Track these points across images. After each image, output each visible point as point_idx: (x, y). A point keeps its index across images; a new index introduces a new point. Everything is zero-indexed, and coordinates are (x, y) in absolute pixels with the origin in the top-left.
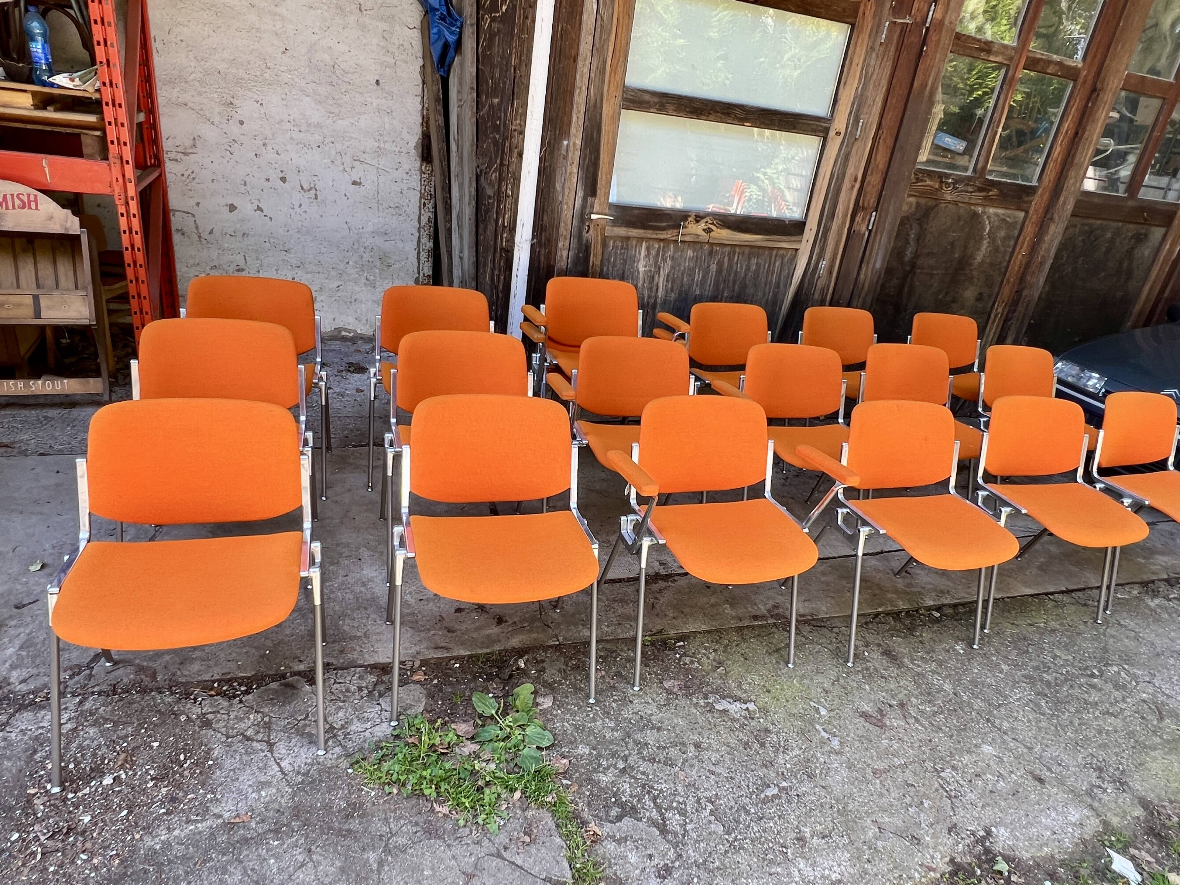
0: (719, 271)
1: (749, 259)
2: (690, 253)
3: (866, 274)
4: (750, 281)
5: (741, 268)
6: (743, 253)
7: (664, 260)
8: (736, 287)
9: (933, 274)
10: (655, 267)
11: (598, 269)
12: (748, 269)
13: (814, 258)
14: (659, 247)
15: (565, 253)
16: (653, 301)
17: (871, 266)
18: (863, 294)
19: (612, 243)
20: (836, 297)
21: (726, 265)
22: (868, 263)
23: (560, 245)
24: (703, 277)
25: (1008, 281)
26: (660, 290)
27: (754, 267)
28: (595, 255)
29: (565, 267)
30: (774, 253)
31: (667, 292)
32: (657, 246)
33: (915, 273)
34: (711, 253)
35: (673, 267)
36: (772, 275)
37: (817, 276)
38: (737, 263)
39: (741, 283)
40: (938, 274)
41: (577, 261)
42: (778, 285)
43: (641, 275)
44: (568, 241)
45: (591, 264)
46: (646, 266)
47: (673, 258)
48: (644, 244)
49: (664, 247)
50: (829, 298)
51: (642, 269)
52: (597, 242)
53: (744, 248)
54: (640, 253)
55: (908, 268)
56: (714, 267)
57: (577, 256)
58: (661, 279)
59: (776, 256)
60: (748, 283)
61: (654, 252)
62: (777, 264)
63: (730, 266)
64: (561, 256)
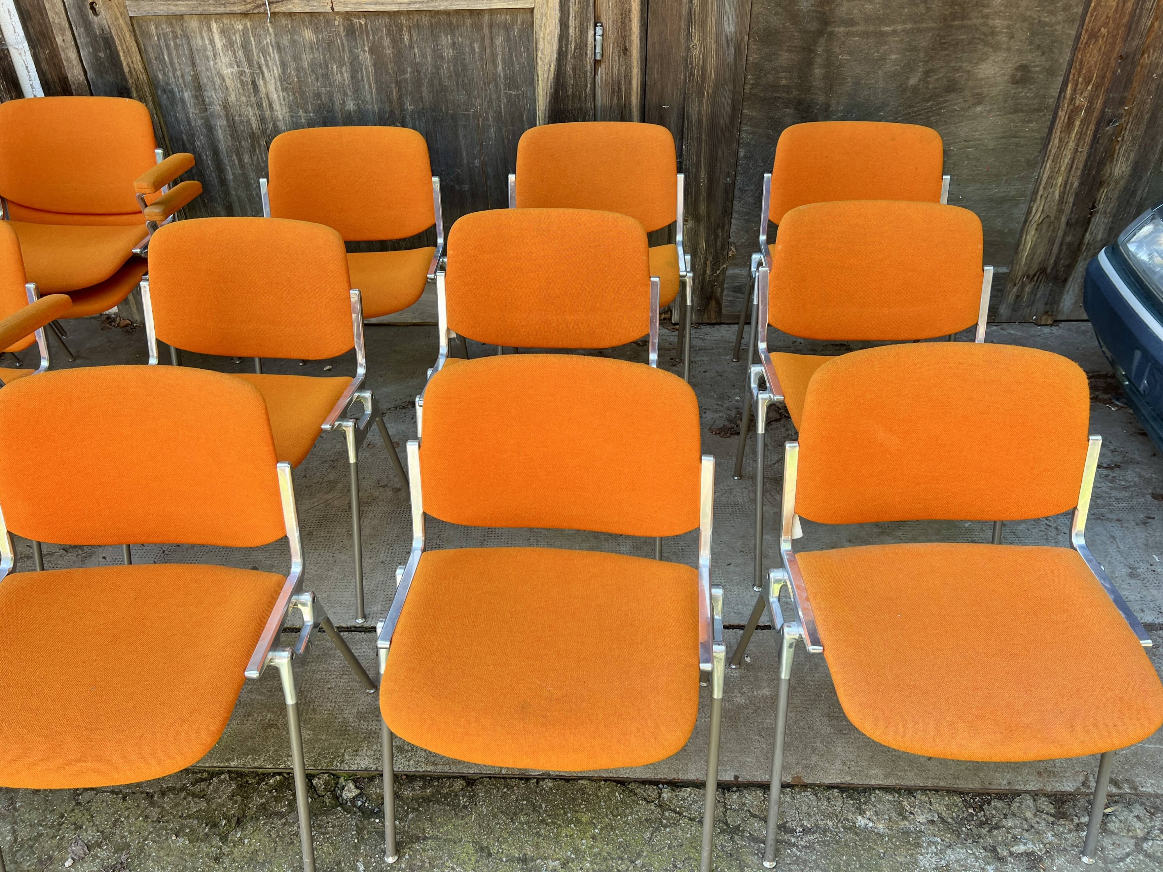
0: (379, 64)
1: (435, 37)
2: (308, 35)
3: (704, 48)
4: (450, 78)
5: (423, 55)
6: (418, 26)
7: (264, 52)
8: (425, 91)
9: (883, 34)
10: (250, 66)
11: (143, 77)
12: (439, 57)
13: (572, 23)
14: (245, 27)
15: (72, 55)
16: (271, 126)
17: (711, 30)
18: (708, 90)
19: (153, 27)
20: (653, 99)
21: (389, 52)
22: (703, 25)
23: (59, 40)
24: (353, 77)
25: (1094, 35)
26: (277, 106)
27: (448, 53)
28: (128, 52)
29: (82, 78)
30: (486, 18)
31: (290, 107)
32: (240, 27)
33: (831, 34)
34: (351, 31)
35: (284, 65)
36: (494, 63)
37: (589, 60)
38: (411, 47)
39: (431, 83)
40: (894, 32)
41: (99, 67)
42: (511, 82)
43: (228, 82)
44: (68, 33)
45: (126, 70)
46: (231, 66)
47: (279, 48)
48: (214, 26)
49: (254, 28)
50: (635, 100)
51: (227, 71)
52: (121, 29)
53: (416, 17)
54: (212, 41)
55: (813, 26)
56: (366, 58)
57: (95, 55)
58: (271, 87)
59: (491, 26)
60: (446, 83)
61: (238, 39)
62: (499, 41)
63: (399, 53)
64: (68, 60)
